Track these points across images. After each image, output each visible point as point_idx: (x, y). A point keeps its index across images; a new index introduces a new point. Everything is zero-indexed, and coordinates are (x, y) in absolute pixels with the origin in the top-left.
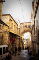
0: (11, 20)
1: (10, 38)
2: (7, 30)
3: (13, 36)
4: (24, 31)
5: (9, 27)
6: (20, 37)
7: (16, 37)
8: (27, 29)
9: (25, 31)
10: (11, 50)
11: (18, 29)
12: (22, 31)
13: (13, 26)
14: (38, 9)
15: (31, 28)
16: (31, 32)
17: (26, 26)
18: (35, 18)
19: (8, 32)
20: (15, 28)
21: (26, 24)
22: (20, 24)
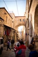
0: (6, 14)
1: (5, 30)
2: (2, 23)
3: (8, 29)
4: (18, 24)
5: (3, 20)
6: (15, 30)
7: (11, 30)
8: (21, 23)
9: (20, 25)
10: (6, 42)
11: (13, 22)
13: (8, 19)
15: (25, 22)
16: (25, 25)
18: (29, 12)
19: (3, 25)
20: (10, 21)
21: (20, 18)
22: (14, 18)
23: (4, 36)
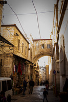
0: (18, 35)
1: (15, 64)
2: (10, 51)
3: (20, 62)
4: (39, 53)
5: (13, 46)
8: (45, 50)
10: (17, 85)
11: (29, 49)
12: (36, 53)
13: (21, 45)
14: (65, 16)
15: (51, 49)
16: (52, 55)
17: (43, 45)
18: (58, 32)
19: (12, 55)
20: (24, 47)
21: (43, 42)
22: (32, 42)
23: (14, 74)
